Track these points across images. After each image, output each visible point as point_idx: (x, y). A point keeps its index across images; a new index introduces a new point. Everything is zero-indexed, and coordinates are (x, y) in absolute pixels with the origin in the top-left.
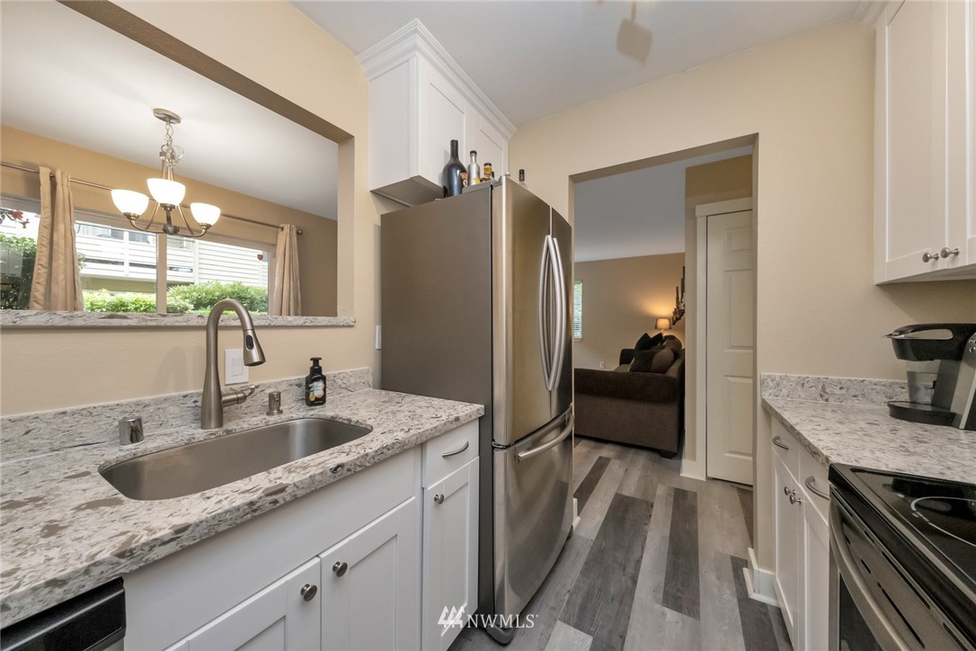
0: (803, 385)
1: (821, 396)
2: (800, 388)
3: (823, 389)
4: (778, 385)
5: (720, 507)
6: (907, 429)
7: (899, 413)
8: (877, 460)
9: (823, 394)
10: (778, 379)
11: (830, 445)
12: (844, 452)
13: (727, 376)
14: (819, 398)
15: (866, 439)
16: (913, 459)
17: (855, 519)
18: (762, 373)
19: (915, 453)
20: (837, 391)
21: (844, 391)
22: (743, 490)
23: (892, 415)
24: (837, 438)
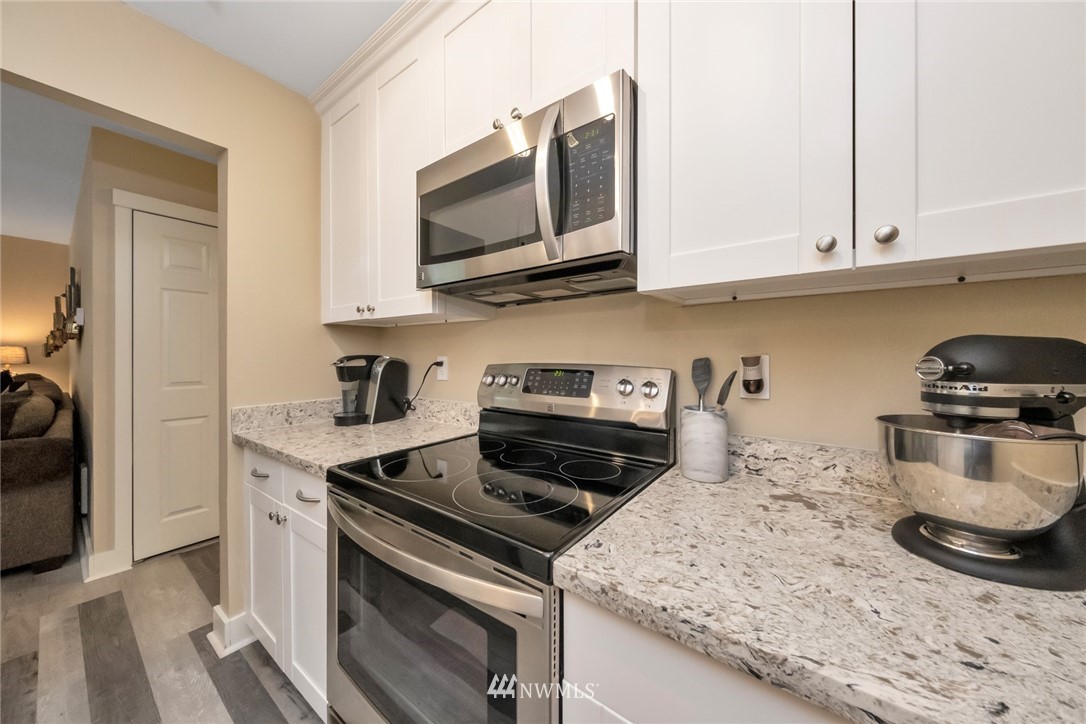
0: (272, 413)
1: (287, 420)
2: (269, 415)
3: (288, 414)
4: (249, 417)
5: (162, 589)
6: (350, 431)
7: (341, 421)
8: (348, 456)
9: (288, 419)
10: (249, 411)
11: (317, 456)
12: (327, 458)
13: (164, 421)
14: (285, 423)
15: (333, 444)
16: (362, 449)
17: (354, 502)
18: (233, 407)
19: (362, 445)
20: (299, 414)
21: (303, 413)
22: (188, 552)
23: (336, 424)
24: (317, 450)
